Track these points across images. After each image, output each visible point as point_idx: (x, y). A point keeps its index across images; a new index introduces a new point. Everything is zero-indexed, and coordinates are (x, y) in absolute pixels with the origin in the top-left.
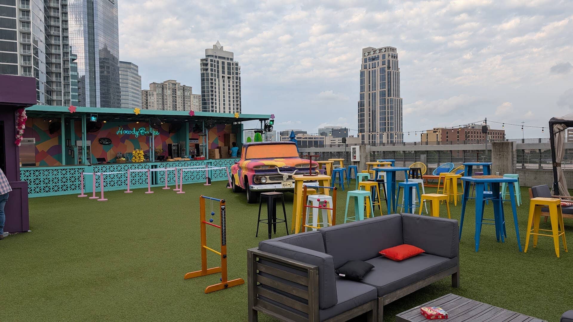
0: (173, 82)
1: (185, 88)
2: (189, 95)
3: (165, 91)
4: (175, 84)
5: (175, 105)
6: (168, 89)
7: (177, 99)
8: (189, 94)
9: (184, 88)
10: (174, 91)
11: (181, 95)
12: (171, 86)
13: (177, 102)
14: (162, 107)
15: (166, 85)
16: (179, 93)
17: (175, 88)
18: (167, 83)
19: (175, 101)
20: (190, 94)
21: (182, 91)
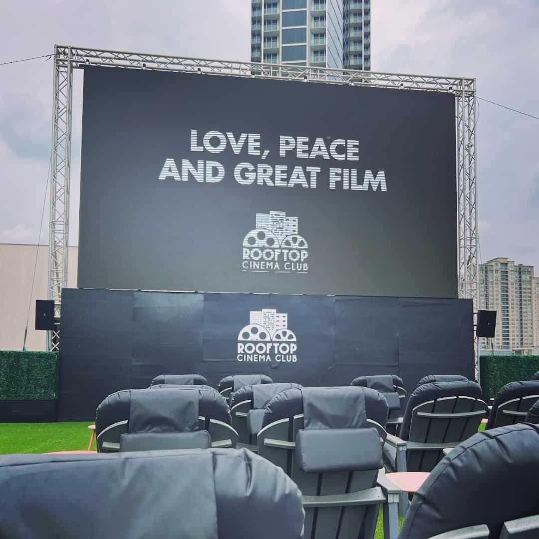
0: (502, 261)
1: (522, 269)
2: (529, 280)
3: (490, 274)
4: (506, 264)
5: (505, 296)
6: (494, 272)
7: (510, 286)
8: (528, 277)
9: (520, 269)
10: (505, 274)
11: (516, 281)
12: (500, 267)
13: (510, 291)
14: (485, 300)
15: (492, 266)
16: (512, 277)
17: (506, 269)
18: (493, 264)
19: (505, 289)
20: (530, 278)
21: (517, 274)
